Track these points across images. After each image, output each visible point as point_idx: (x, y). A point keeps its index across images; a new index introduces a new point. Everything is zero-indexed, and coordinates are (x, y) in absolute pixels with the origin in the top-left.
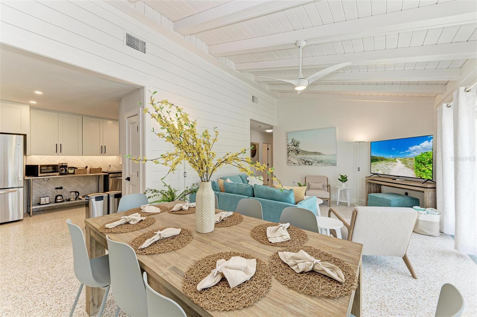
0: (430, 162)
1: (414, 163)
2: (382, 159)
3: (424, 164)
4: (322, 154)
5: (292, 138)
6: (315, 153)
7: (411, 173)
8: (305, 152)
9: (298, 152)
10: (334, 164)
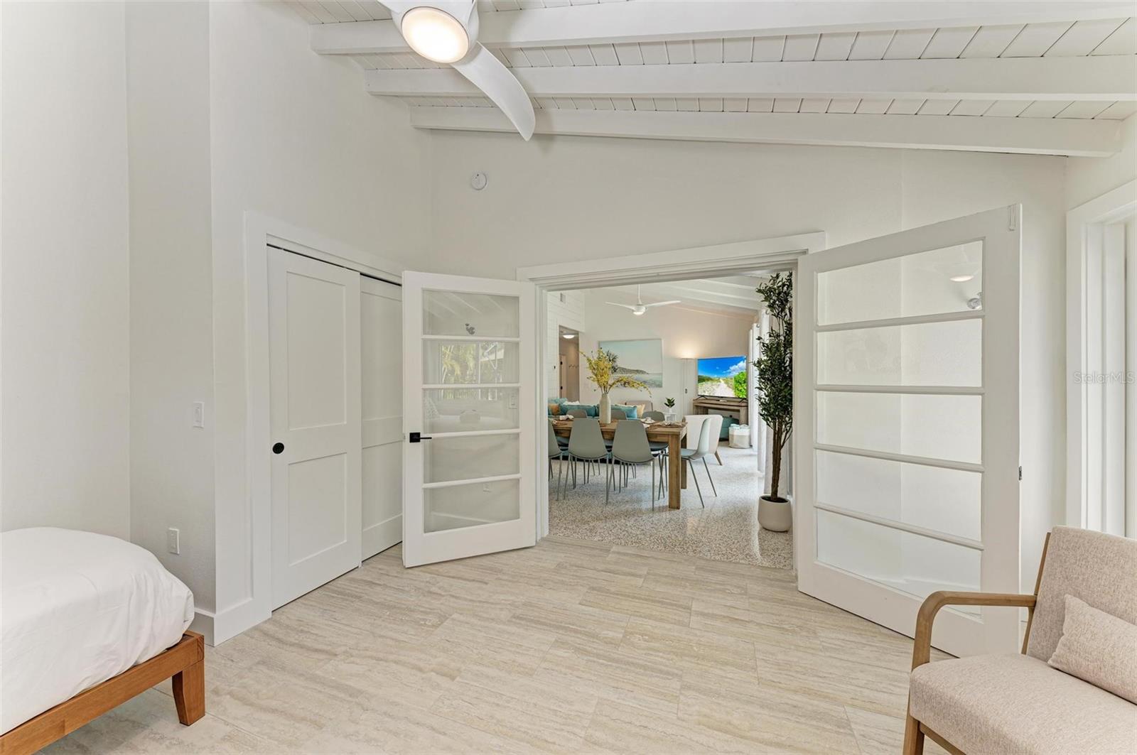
0: (745, 382)
1: (733, 382)
2: (709, 379)
3: (741, 384)
4: (645, 372)
5: (607, 351)
6: (637, 371)
7: (730, 393)
8: (624, 370)
9: (615, 370)
10: (660, 386)
